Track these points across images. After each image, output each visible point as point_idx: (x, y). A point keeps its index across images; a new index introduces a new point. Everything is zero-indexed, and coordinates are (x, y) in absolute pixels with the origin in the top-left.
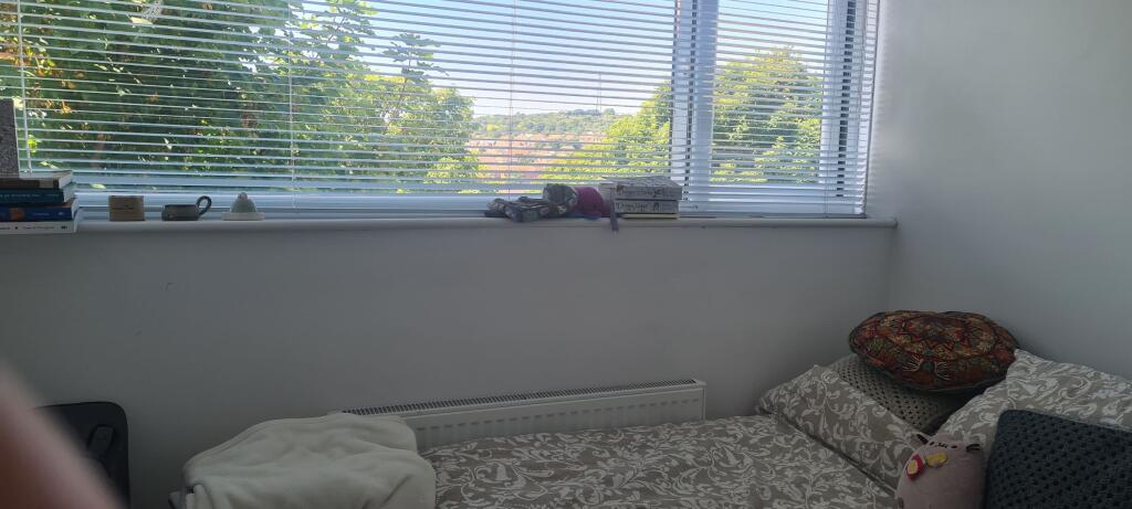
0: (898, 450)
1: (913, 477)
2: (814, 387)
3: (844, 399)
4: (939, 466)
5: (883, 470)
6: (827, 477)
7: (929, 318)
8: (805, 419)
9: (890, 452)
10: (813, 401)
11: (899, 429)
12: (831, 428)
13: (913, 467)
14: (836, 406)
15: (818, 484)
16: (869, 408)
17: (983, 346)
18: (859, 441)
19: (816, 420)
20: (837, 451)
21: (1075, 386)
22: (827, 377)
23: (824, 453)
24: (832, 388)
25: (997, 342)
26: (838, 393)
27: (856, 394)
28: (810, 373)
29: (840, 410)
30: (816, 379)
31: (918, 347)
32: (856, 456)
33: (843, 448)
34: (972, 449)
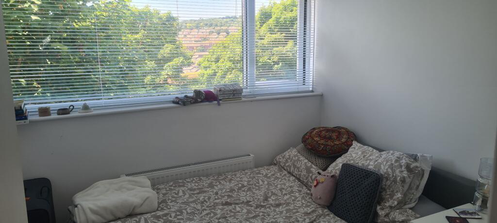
0: (313, 177)
1: (315, 186)
2: (289, 156)
3: (298, 160)
4: (322, 182)
5: (309, 184)
6: (291, 187)
9: (311, 177)
10: (289, 160)
11: (314, 169)
12: (294, 169)
13: (315, 183)
14: (296, 162)
16: (306, 163)
17: (344, 140)
18: (302, 174)
20: (296, 177)
21: (366, 154)
22: (293, 152)
24: (295, 156)
25: (349, 138)
26: (297, 158)
27: (302, 158)
28: (289, 150)
29: (297, 163)
30: (290, 153)
31: (322, 142)
32: (301, 179)
33: (298, 176)
34: (332, 176)
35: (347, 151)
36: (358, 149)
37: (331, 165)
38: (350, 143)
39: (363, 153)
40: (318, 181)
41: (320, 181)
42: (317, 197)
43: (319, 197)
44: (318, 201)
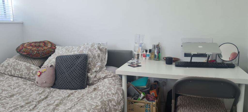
0: (34, 72)
1: (39, 76)
4: (45, 72)
5: (31, 78)
6: (17, 83)
7: (35, 43)
8: (7, 72)
10: (9, 67)
12: (15, 72)
13: (39, 74)
15: (15, 85)
17: (49, 46)
18: (24, 73)
19: (11, 71)
21: (69, 50)
22: (12, 60)
23: (14, 78)
25: (52, 45)
27: (20, 62)
28: (6, 60)
29: (17, 67)
30: (9, 61)
31: (35, 48)
32: (24, 77)
33: (20, 76)
34: (51, 66)
35: (54, 52)
36: (61, 49)
37: (45, 62)
38: (54, 47)
39: (66, 50)
40: (41, 72)
41: (43, 71)
42: (43, 82)
43: (44, 82)
44: (45, 85)
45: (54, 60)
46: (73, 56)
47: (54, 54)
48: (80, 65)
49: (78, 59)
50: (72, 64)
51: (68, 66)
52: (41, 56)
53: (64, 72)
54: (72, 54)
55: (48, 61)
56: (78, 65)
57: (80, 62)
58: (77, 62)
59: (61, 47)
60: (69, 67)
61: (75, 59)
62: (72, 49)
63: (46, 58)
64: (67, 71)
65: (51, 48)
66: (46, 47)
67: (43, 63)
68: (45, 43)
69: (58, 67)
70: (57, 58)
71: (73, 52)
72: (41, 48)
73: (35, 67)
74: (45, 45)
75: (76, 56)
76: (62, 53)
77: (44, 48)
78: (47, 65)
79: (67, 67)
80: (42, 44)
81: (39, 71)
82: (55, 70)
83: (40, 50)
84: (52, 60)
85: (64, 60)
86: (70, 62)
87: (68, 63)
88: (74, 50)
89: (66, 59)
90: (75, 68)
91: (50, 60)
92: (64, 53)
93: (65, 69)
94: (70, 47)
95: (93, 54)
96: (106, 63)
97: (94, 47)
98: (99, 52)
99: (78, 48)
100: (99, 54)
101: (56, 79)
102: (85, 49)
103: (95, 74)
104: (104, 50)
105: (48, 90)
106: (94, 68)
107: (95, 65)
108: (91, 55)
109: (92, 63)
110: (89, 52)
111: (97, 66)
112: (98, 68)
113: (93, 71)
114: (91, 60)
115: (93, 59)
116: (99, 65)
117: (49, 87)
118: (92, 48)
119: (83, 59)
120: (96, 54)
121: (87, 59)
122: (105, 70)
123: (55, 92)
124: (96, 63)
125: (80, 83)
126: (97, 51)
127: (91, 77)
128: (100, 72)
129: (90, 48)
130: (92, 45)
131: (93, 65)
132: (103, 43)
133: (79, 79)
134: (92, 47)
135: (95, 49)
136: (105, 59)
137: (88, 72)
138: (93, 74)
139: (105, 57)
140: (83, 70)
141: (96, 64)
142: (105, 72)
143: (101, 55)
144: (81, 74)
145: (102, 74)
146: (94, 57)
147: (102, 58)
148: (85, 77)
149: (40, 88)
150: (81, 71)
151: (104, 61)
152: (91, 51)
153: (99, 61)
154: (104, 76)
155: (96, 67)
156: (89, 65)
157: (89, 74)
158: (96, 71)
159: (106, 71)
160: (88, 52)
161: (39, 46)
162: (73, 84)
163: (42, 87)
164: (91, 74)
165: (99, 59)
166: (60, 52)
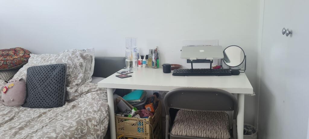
1: (5, 92)
4: (12, 87)
7: (3, 50)
13: (5, 90)
17: (21, 55)
21: (45, 59)
25: (25, 53)
34: (21, 80)
35: (27, 62)
36: (37, 58)
37: (15, 75)
38: (27, 56)
39: (42, 58)
40: (7, 87)
41: (10, 87)
42: (10, 100)
43: (12, 99)
44: (13, 103)
45: (26, 72)
46: (48, 67)
47: (27, 64)
48: (56, 77)
49: (54, 70)
50: (46, 77)
51: (41, 79)
52: (10, 68)
53: (37, 87)
54: (48, 63)
55: (18, 73)
56: (53, 78)
57: (57, 74)
58: (53, 73)
59: (36, 55)
60: (43, 81)
61: (51, 70)
62: (49, 58)
63: (16, 70)
64: (41, 86)
65: (23, 56)
66: (17, 55)
67: (13, 77)
68: (15, 51)
69: (30, 81)
70: (29, 70)
71: (50, 62)
72: (10, 58)
73: (2, 82)
74: (15, 54)
75: (51, 67)
76: (37, 62)
77: (14, 57)
78: (17, 78)
79: (40, 81)
80: (11, 53)
81: (6, 87)
82: (26, 85)
83: (8, 60)
84: (23, 73)
85: (37, 72)
86: (44, 74)
87: (42, 76)
88: (51, 59)
89: (39, 71)
90: (50, 82)
91: (21, 73)
92: (39, 63)
93: (38, 83)
94: (47, 54)
95: (74, 63)
96: (92, 73)
97: (76, 54)
98: (81, 60)
99: (56, 56)
100: (81, 63)
101: (27, 96)
102: (64, 58)
103: (75, 88)
104: (88, 58)
105: (16, 110)
106: (75, 80)
107: (76, 78)
108: (72, 65)
109: (73, 74)
110: (69, 61)
111: (79, 77)
112: (80, 81)
113: (74, 84)
114: (71, 71)
115: (75, 69)
116: (81, 77)
117: (18, 106)
118: (73, 56)
119: (60, 70)
120: (78, 63)
121: (65, 69)
122: (89, 83)
123: (25, 111)
124: (77, 74)
125: (56, 99)
126: (79, 60)
127: (71, 91)
128: (83, 85)
129: (70, 56)
130: (72, 52)
131: (74, 77)
132: (89, 48)
133: (55, 95)
134: (73, 54)
135: (77, 57)
136: (91, 68)
137: (67, 86)
138: (73, 88)
139: (91, 66)
140: (60, 83)
141: (78, 76)
142: (88, 84)
143: (84, 64)
144: (57, 89)
145: (85, 88)
146: (76, 67)
147: (87, 68)
148: (63, 93)
149: (7, 107)
150: (58, 85)
151: (88, 71)
152: (71, 60)
153: (81, 72)
154: (86, 90)
155: (78, 79)
156: (69, 77)
157: (68, 88)
158: (77, 85)
159: (91, 83)
160: (67, 61)
161: (8, 55)
162: (47, 101)
163: (10, 106)
164: (72, 88)
165: (82, 69)
166: (34, 61)
